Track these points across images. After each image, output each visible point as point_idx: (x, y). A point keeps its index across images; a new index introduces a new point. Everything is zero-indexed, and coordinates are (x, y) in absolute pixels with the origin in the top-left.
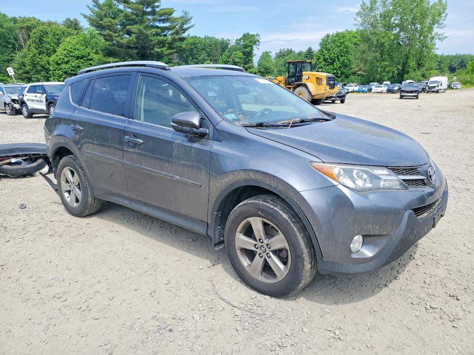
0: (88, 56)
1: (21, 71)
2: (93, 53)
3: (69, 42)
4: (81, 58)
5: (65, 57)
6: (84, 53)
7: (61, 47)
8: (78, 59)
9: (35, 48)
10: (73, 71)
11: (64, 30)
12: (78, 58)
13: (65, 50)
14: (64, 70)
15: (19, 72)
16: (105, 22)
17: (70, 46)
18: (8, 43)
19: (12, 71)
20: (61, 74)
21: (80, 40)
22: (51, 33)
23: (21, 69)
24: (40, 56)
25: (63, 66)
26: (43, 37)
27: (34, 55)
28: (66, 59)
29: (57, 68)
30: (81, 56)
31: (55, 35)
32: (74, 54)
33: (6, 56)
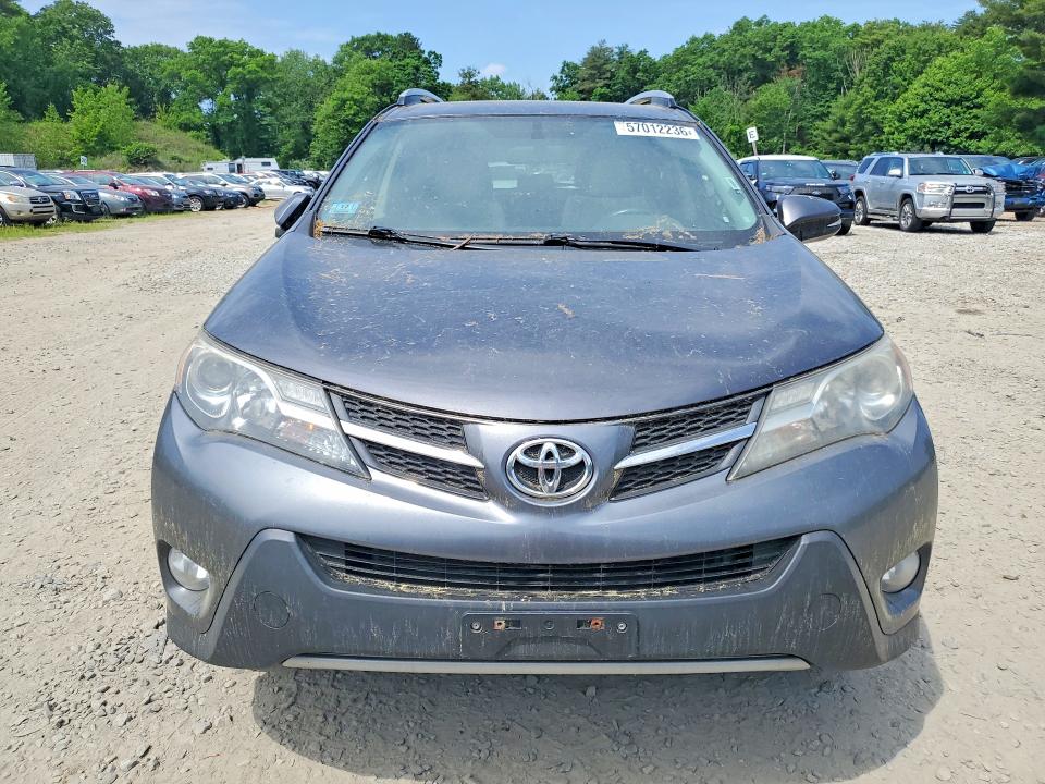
0: (976, 97)
1: (835, 135)
2: (993, 89)
3: (940, 68)
4: (958, 103)
5: (922, 101)
6: (967, 91)
7: (922, 78)
8: (949, 107)
9: (871, 87)
10: (933, 132)
11: (942, 41)
12: (950, 103)
13: (926, 85)
14: (911, 132)
15: (831, 139)
16: (1029, 10)
17: (940, 76)
18: (830, 80)
19: (755, 134)
20: (903, 141)
21: (967, 61)
22: (913, 50)
23: (836, 131)
24: (877, 103)
25: (911, 123)
26: (894, 61)
27: (866, 102)
28: (922, 106)
29: (897, 128)
30: (958, 98)
31: (919, 54)
32: (943, 94)
33: (821, 106)
